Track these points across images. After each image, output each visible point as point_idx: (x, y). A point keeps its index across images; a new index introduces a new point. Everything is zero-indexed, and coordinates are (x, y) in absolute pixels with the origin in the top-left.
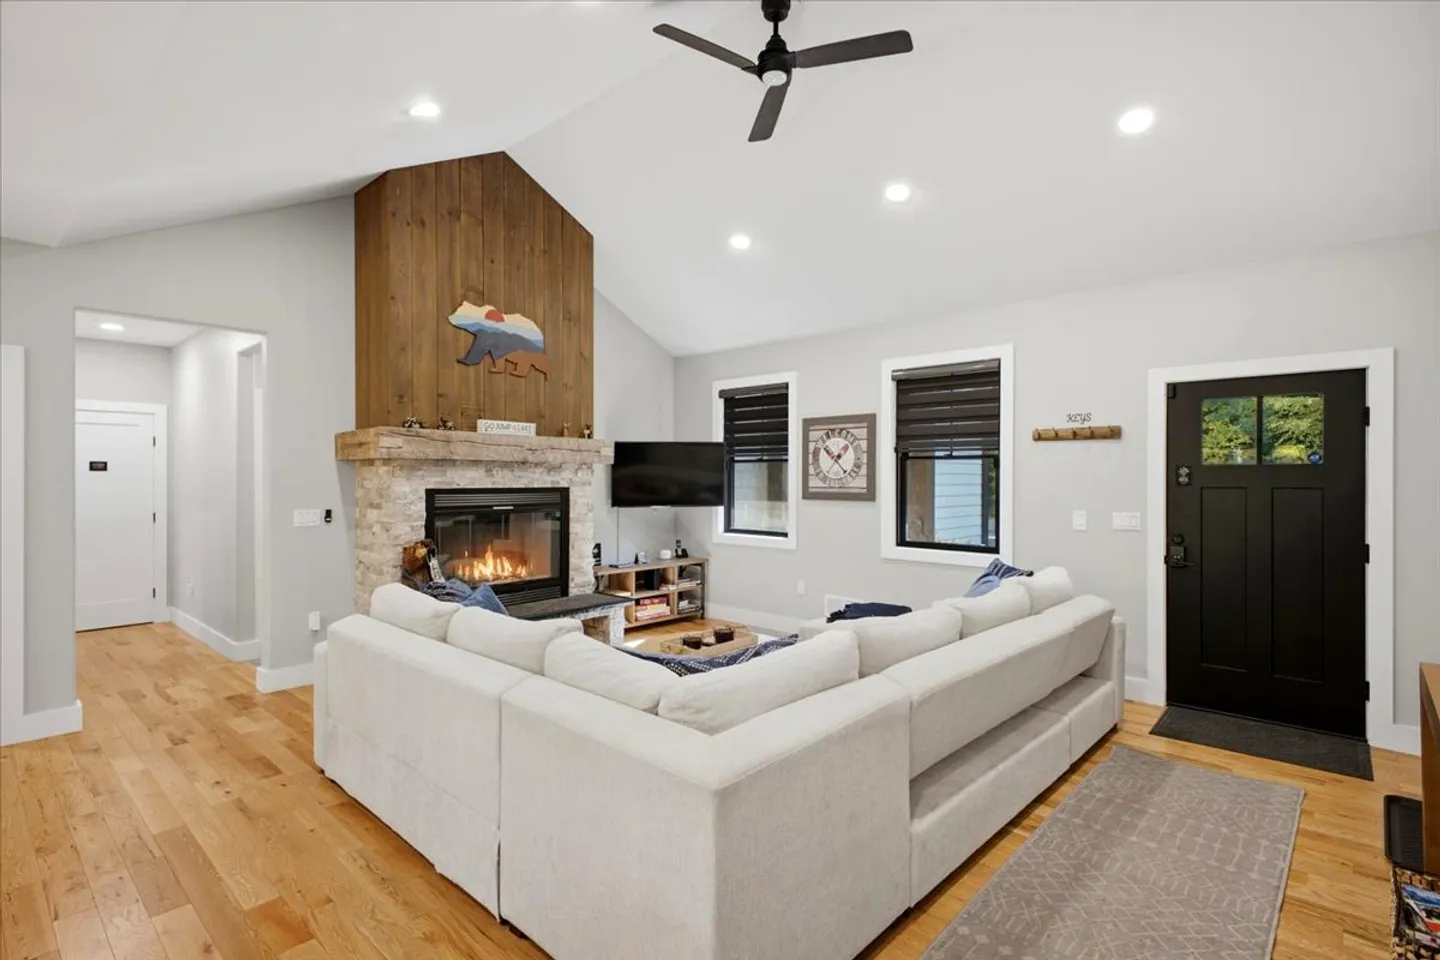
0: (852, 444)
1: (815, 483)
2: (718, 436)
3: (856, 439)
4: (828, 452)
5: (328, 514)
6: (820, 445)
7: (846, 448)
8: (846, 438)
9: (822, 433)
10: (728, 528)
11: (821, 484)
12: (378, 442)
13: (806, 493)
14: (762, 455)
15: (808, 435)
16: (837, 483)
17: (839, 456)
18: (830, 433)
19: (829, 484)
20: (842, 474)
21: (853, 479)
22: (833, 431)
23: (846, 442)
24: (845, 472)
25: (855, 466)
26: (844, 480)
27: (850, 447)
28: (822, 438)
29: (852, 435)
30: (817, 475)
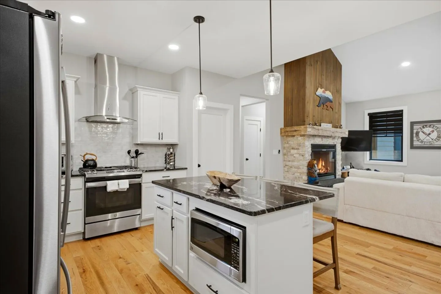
0: (436, 130)
1: (416, 143)
2: (367, 128)
3: (438, 128)
4: (423, 133)
5: (279, 151)
6: (419, 130)
8: (433, 128)
9: (421, 126)
10: (371, 159)
11: (420, 144)
12: (307, 130)
13: (412, 147)
14: (387, 134)
15: (413, 127)
16: (428, 143)
17: (430, 134)
18: (425, 126)
19: (424, 143)
20: (431, 140)
21: (437, 142)
22: (426, 126)
23: (433, 129)
24: (432, 139)
25: (437, 137)
26: (432, 142)
27: (435, 131)
28: (420, 128)
29: (436, 127)
30: (418, 140)
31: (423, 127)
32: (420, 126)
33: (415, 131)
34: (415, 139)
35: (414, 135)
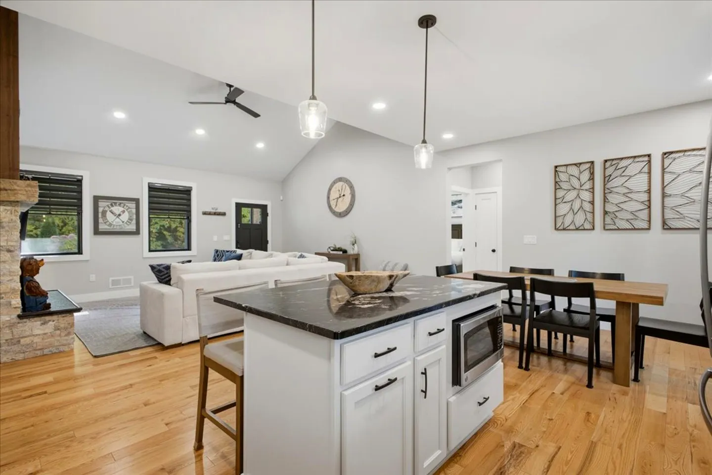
0: (127, 210)
1: (102, 227)
3: (129, 208)
4: (112, 213)
6: (107, 209)
7: (123, 212)
8: (123, 207)
11: (108, 227)
13: (97, 232)
14: (50, 211)
15: (98, 204)
16: (118, 227)
17: (120, 215)
18: (113, 204)
19: (113, 227)
20: (121, 223)
21: (128, 225)
22: (115, 203)
23: (123, 209)
24: (123, 222)
25: (129, 219)
26: (123, 226)
27: (126, 212)
28: (108, 206)
29: (127, 206)
30: (105, 223)
31: (112, 205)
32: (108, 203)
33: (101, 210)
34: (101, 220)
35: (100, 215)
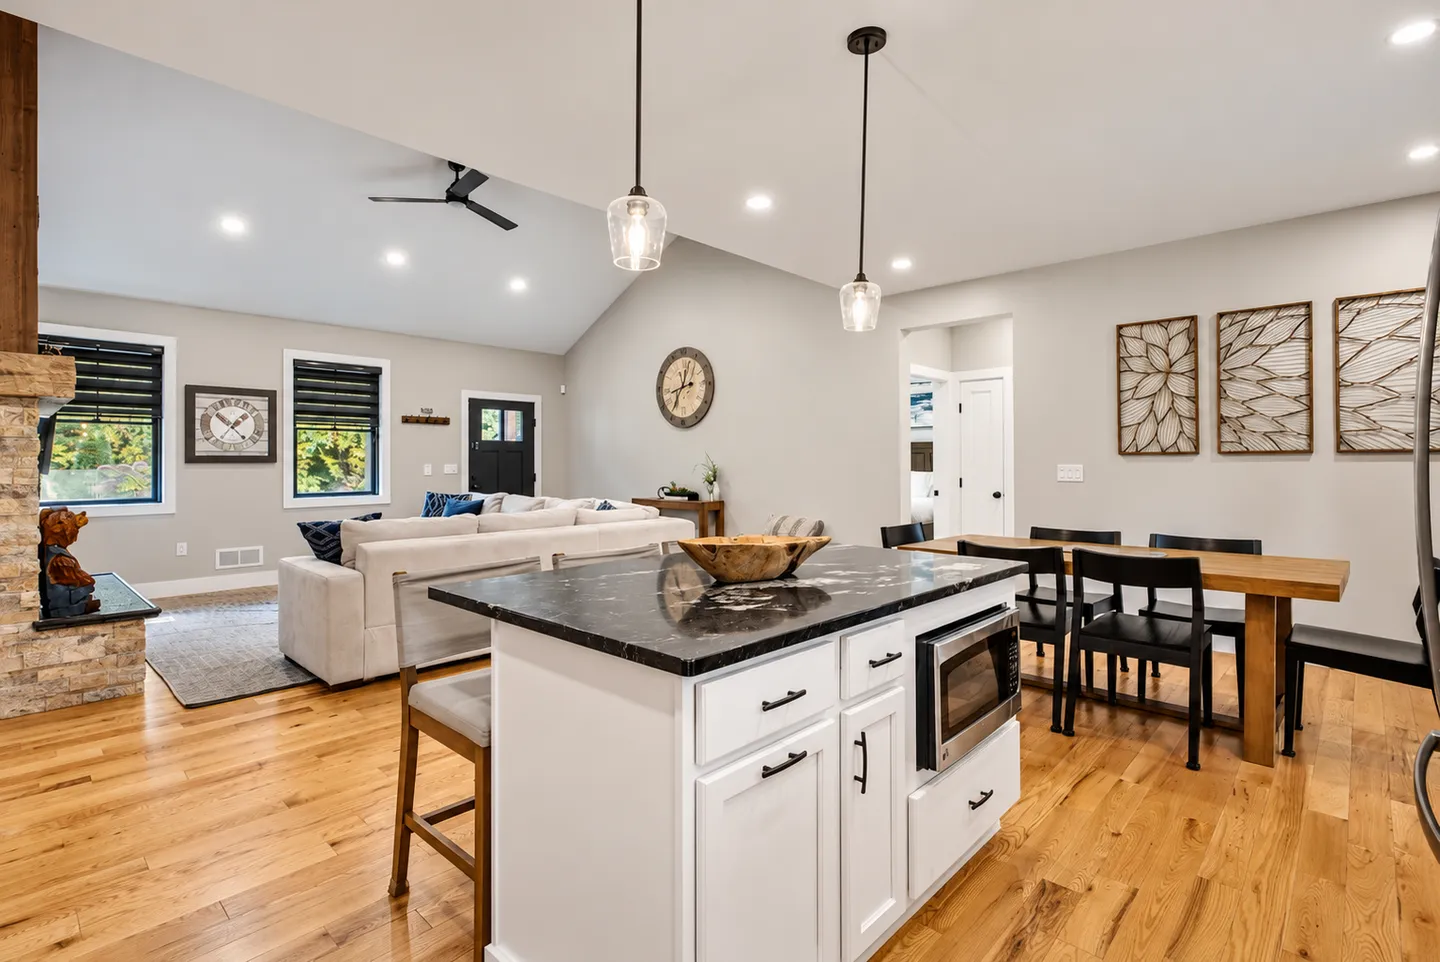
0: (251, 414)
1: (202, 448)
3: (255, 410)
4: (222, 419)
6: (211, 411)
7: (244, 417)
8: (244, 408)
9: (215, 401)
11: (214, 448)
13: (191, 457)
14: (98, 416)
15: (193, 402)
16: (233, 447)
17: (237, 423)
18: (224, 402)
19: (224, 447)
20: (239, 440)
21: (253, 444)
22: (228, 401)
24: (243, 438)
25: (255, 432)
26: (242, 446)
27: (249, 417)
28: (214, 406)
29: (250, 406)
30: (208, 439)
31: (221, 404)
33: (199, 414)
34: (199, 434)
35: (198, 425)
